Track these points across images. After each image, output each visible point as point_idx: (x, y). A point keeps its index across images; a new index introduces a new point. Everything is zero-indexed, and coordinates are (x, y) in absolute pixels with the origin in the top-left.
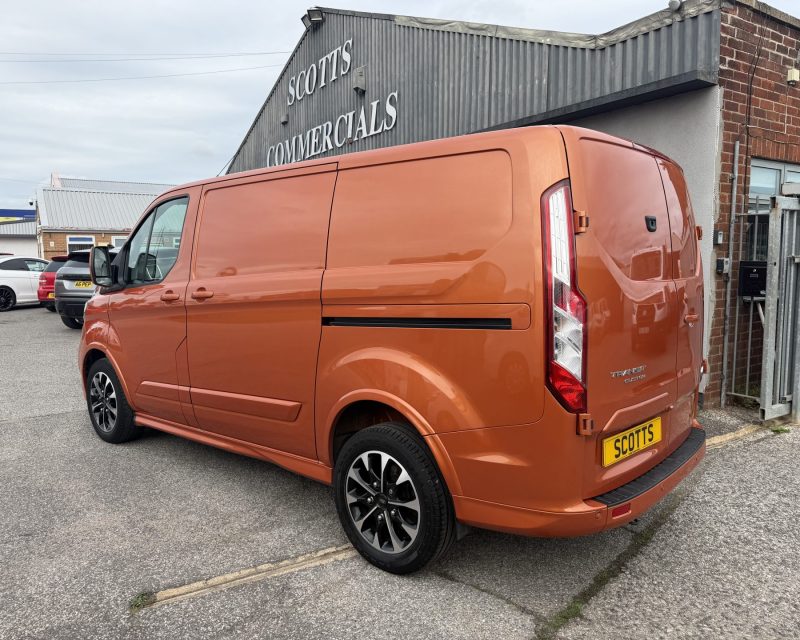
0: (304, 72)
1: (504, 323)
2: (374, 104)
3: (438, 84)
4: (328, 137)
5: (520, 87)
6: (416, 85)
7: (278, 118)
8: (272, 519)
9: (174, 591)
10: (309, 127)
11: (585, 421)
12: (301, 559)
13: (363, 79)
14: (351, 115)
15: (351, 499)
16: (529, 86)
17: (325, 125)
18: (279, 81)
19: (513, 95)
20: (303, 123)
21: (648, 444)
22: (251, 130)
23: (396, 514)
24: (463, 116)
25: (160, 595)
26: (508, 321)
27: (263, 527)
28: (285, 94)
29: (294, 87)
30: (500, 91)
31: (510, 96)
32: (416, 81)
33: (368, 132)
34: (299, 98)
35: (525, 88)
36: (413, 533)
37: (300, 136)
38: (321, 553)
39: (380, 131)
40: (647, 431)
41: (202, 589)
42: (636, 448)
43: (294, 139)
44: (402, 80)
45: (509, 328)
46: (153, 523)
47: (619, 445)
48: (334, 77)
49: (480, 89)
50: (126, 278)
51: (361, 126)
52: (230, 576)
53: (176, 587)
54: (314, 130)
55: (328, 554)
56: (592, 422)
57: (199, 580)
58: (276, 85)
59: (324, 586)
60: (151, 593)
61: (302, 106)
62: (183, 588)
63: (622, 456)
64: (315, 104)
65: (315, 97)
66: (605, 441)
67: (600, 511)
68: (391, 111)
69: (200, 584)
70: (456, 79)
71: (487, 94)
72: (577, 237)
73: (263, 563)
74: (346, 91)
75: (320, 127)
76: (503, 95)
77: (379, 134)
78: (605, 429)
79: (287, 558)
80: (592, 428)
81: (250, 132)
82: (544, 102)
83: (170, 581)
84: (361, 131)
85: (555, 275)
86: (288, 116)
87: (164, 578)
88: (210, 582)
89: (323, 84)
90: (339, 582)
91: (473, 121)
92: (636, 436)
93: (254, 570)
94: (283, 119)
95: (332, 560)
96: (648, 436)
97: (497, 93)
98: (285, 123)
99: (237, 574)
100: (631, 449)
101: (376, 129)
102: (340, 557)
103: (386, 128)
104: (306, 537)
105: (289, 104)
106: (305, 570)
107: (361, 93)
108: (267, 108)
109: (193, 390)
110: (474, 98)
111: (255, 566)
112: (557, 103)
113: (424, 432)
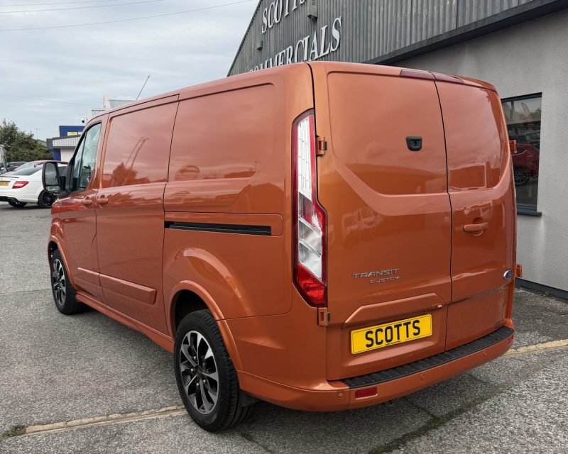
0: (274, 4)
1: (266, 230)
2: (324, 29)
3: (372, 8)
4: (290, 59)
5: (435, 8)
6: (354, 10)
7: (255, 45)
8: (143, 380)
9: (40, 427)
10: (277, 52)
11: (322, 313)
12: (145, 412)
13: (315, 7)
14: (306, 39)
15: (183, 368)
16: (442, 7)
17: (288, 49)
18: (256, 13)
19: (429, 15)
20: (273, 49)
21: (412, 337)
22: (237, 55)
23: (206, 382)
24: (391, 36)
25: (28, 430)
26: (268, 228)
27: (134, 386)
28: (260, 23)
29: (266, 17)
30: (419, 12)
31: (427, 16)
32: (354, 7)
33: (319, 54)
34: (270, 26)
35: (438, 9)
36: (215, 398)
37: (271, 60)
38: (163, 409)
39: (327, 52)
40: (410, 326)
41: (62, 427)
42: (395, 340)
43: (266, 62)
44: (344, 7)
45: (270, 234)
46: (56, 377)
47: (372, 336)
48: (295, 7)
49: (403, 12)
50: (71, 187)
51: (313, 49)
52: (85, 421)
53: (43, 424)
54: (280, 54)
55: (169, 410)
56: (329, 315)
57: (62, 421)
58: (254, 16)
59: (148, 435)
60: (23, 427)
61: (272, 33)
62: (48, 425)
63: (375, 346)
64: (281, 31)
65: (281, 25)
66: (352, 332)
67: (342, 391)
68: (336, 34)
69: (61, 424)
70: (385, 4)
71: (409, 16)
72: (319, 158)
73: (115, 413)
74: (302, 18)
75: (284, 51)
76: (422, 16)
77: (327, 55)
78: (347, 321)
79: (135, 411)
80: (329, 319)
81: (236, 57)
82: (454, 21)
83: (41, 419)
84: (314, 53)
85: (300, 190)
86: (262, 42)
87: (38, 417)
88: (69, 423)
89: (287, 13)
90: (162, 433)
91: (398, 40)
92: (395, 330)
93: (105, 417)
94: (258, 46)
95: (168, 415)
96: (412, 330)
97: (416, 15)
98: (260, 49)
99: (92, 419)
100: (387, 341)
101: (324, 51)
102: (175, 414)
103: (332, 50)
104: (159, 397)
105: (263, 32)
106: (141, 421)
107: (314, 19)
108: (248, 36)
109: (101, 275)
110: (399, 20)
111: (108, 415)
112: (464, 21)
113: (217, 318)
